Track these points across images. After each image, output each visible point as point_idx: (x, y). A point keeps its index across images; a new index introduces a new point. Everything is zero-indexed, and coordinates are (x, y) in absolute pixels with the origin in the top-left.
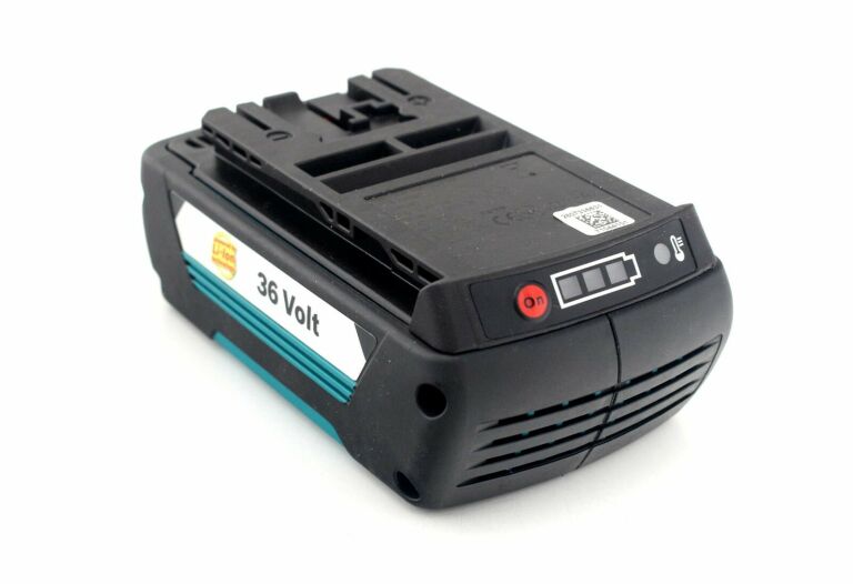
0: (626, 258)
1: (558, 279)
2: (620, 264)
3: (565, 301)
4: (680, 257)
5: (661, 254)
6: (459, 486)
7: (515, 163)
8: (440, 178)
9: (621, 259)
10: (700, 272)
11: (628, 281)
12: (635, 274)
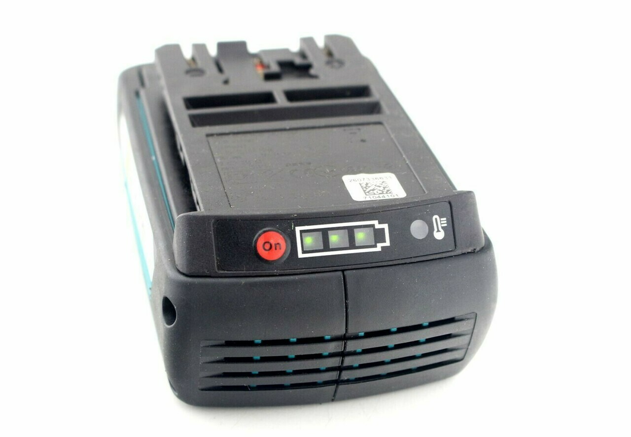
0: (378, 226)
1: (301, 232)
2: (371, 229)
3: (304, 252)
4: (439, 235)
5: (417, 229)
6: (202, 390)
7: (359, 129)
8: (285, 130)
9: (373, 226)
10: (458, 252)
11: (375, 246)
12: (385, 242)
